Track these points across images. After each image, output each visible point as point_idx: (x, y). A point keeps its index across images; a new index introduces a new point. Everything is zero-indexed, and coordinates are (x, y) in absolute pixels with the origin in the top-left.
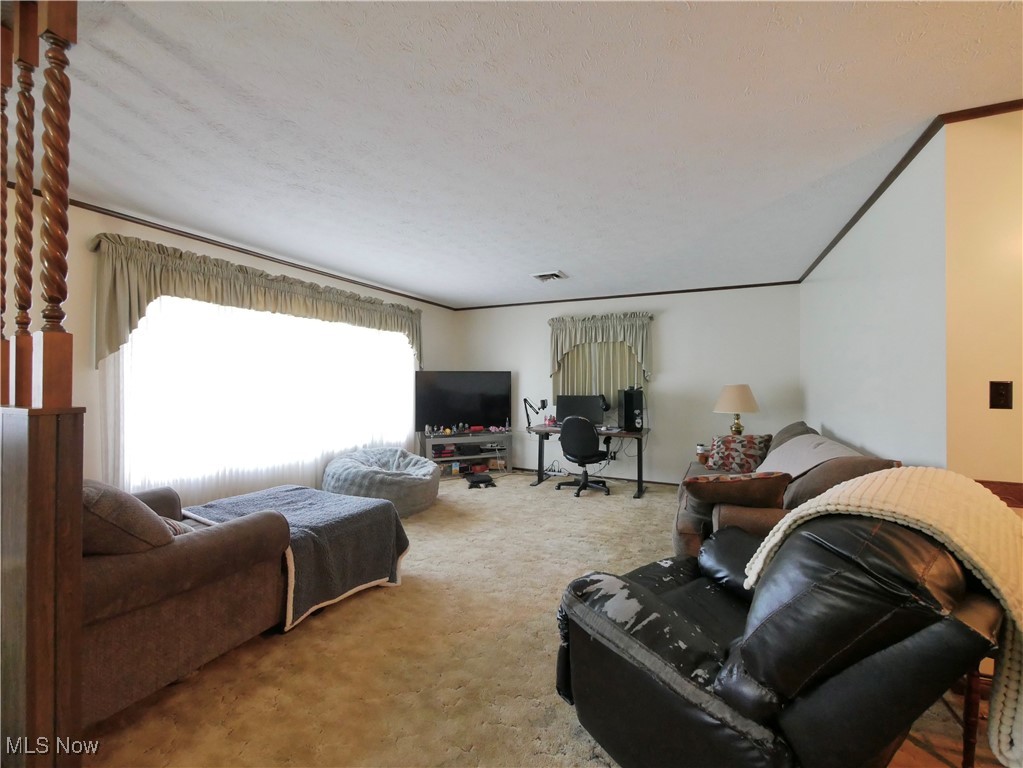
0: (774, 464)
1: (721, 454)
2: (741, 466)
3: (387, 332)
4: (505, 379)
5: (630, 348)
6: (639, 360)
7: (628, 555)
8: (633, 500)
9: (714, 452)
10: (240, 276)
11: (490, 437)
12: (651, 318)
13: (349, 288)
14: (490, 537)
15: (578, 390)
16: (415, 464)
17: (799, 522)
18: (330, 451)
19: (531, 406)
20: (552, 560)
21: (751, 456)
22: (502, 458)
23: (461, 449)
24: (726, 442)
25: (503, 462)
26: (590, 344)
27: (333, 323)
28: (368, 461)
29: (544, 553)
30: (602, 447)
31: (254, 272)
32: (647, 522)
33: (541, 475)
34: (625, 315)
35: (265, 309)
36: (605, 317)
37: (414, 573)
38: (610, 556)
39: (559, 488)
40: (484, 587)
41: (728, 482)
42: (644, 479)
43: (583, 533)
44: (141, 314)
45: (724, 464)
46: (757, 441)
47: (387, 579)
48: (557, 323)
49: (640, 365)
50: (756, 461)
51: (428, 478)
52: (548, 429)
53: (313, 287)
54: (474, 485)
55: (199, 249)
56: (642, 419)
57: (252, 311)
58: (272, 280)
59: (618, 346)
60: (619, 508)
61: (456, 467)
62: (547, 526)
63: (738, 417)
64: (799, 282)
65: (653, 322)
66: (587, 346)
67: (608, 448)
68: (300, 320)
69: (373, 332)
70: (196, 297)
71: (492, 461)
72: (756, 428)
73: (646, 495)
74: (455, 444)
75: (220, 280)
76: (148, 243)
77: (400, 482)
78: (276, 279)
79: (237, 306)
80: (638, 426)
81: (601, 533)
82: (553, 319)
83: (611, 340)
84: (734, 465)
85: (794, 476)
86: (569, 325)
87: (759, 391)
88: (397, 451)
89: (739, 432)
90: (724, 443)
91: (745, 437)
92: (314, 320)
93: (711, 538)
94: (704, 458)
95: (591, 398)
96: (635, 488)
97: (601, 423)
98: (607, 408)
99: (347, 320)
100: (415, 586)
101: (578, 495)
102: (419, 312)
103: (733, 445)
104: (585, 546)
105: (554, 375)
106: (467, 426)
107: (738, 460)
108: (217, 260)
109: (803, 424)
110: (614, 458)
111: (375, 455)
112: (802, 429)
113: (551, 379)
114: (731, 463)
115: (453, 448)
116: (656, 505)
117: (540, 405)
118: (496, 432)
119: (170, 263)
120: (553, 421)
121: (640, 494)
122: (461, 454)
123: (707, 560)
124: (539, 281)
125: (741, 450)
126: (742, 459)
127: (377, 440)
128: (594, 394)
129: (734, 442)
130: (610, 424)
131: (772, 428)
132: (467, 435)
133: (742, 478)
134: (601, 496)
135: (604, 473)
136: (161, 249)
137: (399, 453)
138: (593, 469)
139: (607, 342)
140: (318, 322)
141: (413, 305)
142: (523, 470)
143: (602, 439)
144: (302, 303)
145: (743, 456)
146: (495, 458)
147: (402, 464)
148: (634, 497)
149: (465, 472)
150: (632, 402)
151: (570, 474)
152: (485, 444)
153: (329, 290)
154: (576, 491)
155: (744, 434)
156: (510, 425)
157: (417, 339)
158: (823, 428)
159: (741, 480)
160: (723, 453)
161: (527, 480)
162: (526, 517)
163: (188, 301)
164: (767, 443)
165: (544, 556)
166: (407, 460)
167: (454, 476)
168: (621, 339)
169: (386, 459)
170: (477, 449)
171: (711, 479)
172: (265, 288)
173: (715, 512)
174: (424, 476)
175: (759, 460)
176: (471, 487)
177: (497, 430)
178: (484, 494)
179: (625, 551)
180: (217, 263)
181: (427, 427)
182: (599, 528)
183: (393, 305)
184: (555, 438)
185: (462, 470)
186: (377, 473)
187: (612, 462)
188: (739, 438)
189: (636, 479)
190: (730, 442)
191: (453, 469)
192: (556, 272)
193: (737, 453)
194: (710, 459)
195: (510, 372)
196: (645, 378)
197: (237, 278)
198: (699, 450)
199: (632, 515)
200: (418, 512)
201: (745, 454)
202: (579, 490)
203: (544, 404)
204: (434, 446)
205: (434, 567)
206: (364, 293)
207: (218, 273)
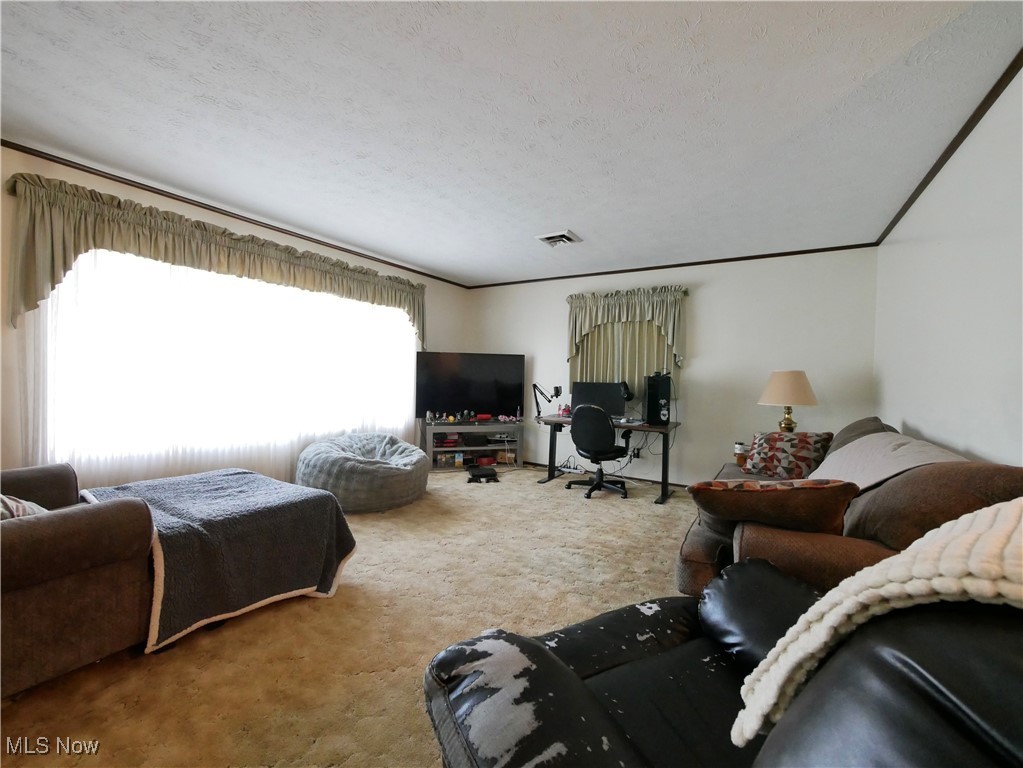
0: (833, 469)
1: (762, 455)
2: (789, 471)
3: (383, 307)
4: (518, 363)
5: (659, 328)
6: (670, 343)
7: (630, 577)
8: (654, 505)
9: (755, 451)
10: (198, 233)
11: (500, 427)
12: (686, 293)
13: (335, 255)
14: (469, 540)
15: (599, 377)
16: (402, 452)
17: (877, 610)
18: (311, 434)
19: (542, 393)
20: (532, 576)
21: (804, 459)
22: (512, 451)
23: (467, 439)
24: (770, 440)
25: (513, 455)
26: (613, 324)
27: (315, 293)
28: (352, 447)
29: (525, 566)
30: (620, 442)
31: (215, 229)
32: (665, 534)
33: (553, 471)
34: (654, 289)
35: (229, 271)
36: (631, 293)
37: (356, 581)
38: (607, 577)
39: (569, 487)
40: (431, 608)
41: (757, 491)
42: (671, 480)
43: (580, 544)
44: (66, 267)
45: (766, 468)
46: (811, 441)
47: (315, 588)
48: (576, 301)
49: (670, 348)
50: (809, 466)
51: (409, 468)
52: (562, 419)
53: (289, 251)
54: (474, 479)
55: (146, 200)
56: (668, 410)
57: (213, 273)
58: (238, 240)
59: (645, 326)
60: (634, 516)
61: (459, 459)
62: (540, 532)
63: (789, 410)
64: (877, 244)
65: (688, 299)
66: (609, 326)
67: (627, 443)
68: (273, 286)
69: (365, 306)
70: (139, 253)
71: (500, 453)
72: (811, 424)
73: (671, 500)
74: (459, 434)
75: (171, 236)
76: (76, 187)
77: (374, 471)
78: (242, 239)
79: (192, 265)
80: (664, 418)
81: (604, 545)
82: (571, 296)
83: (638, 319)
84: (779, 470)
85: (862, 486)
86: (590, 302)
87: (817, 379)
88: (385, 437)
89: (789, 428)
90: (768, 440)
91: (797, 434)
92: (290, 288)
93: (721, 577)
94: (742, 459)
95: (612, 385)
96: (658, 492)
97: (621, 414)
98: (630, 397)
99: (332, 290)
100: (352, 598)
101: (588, 496)
102: (422, 287)
103: (779, 445)
104: (578, 560)
105: (572, 360)
106: (472, 413)
107: (784, 463)
108: (166, 213)
109: (876, 419)
110: (637, 455)
111: (361, 441)
112: (875, 426)
113: (568, 364)
114: (776, 467)
115: (456, 437)
116: (681, 513)
117: (553, 392)
118: (505, 422)
119: (106, 212)
120: (567, 410)
121: (663, 499)
122: (466, 445)
123: (713, 610)
124: (546, 245)
125: (791, 450)
126: (790, 462)
127: (368, 424)
128: (616, 382)
129: (782, 440)
130: (633, 417)
131: (835, 425)
132: (472, 424)
133: (779, 487)
134: (616, 499)
135: (626, 473)
136: (94, 196)
137: (387, 439)
138: (610, 467)
139: (633, 322)
140: (295, 291)
141: (415, 279)
142: (536, 465)
143: (619, 433)
144: (275, 269)
145: (792, 459)
146: (504, 450)
147: (387, 452)
148: (656, 502)
149: (468, 464)
150: (659, 390)
151: (587, 472)
152: (494, 434)
153: (307, 255)
154: (587, 491)
155: (796, 430)
156: (522, 415)
157: (419, 316)
158: (905, 426)
159: (776, 490)
160: (766, 454)
161: (535, 476)
162: (520, 519)
163: (130, 257)
164: (825, 444)
165: (522, 570)
166: (395, 447)
167: (457, 468)
168: (649, 317)
169: (372, 445)
170: (484, 439)
171: (731, 486)
172: (229, 248)
173: (737, 534)
174: (405, 465)
175: (813, 464)
176: (470, 481)
177: (507, 419)
178: (484, 489)
179: (627, 571)
180: (168, 216)
181: (428, 413)
182: (604, 538)
183: (390, 278)
184: (567, 429)
185: (465, 462)
186: (348, 459)
187: (635, 460)
188: (790, 435)
189: (660, 480)
190: (776, 440)
191: (456, 460)
192: (565, 233)
193: (784, 455)
194: (749, 460)
195: (524, 356)
196: (676, 364)
197: (192, 234)
198: (738, 449)
199: (648, 524)
200: (399, 506)
201: (794, 456)
202: (591, 491)
203: (558, 392)
204: (434, 434)
205: (384, 575)
206: (353, 262)
207: (168, 227)
